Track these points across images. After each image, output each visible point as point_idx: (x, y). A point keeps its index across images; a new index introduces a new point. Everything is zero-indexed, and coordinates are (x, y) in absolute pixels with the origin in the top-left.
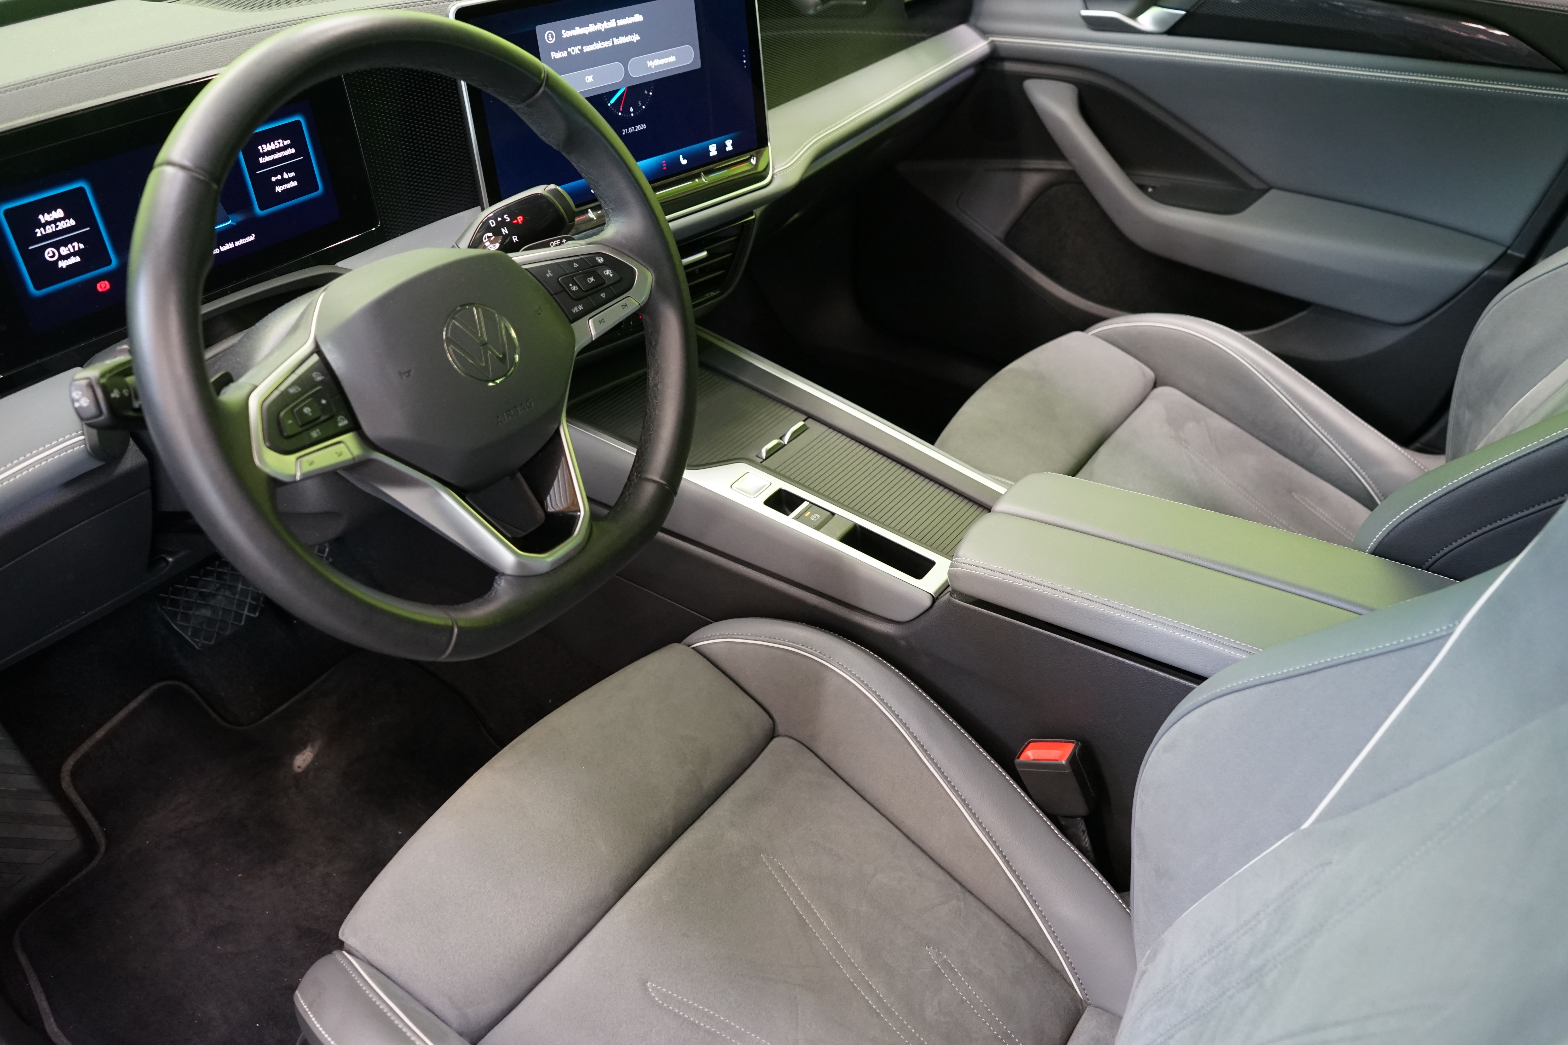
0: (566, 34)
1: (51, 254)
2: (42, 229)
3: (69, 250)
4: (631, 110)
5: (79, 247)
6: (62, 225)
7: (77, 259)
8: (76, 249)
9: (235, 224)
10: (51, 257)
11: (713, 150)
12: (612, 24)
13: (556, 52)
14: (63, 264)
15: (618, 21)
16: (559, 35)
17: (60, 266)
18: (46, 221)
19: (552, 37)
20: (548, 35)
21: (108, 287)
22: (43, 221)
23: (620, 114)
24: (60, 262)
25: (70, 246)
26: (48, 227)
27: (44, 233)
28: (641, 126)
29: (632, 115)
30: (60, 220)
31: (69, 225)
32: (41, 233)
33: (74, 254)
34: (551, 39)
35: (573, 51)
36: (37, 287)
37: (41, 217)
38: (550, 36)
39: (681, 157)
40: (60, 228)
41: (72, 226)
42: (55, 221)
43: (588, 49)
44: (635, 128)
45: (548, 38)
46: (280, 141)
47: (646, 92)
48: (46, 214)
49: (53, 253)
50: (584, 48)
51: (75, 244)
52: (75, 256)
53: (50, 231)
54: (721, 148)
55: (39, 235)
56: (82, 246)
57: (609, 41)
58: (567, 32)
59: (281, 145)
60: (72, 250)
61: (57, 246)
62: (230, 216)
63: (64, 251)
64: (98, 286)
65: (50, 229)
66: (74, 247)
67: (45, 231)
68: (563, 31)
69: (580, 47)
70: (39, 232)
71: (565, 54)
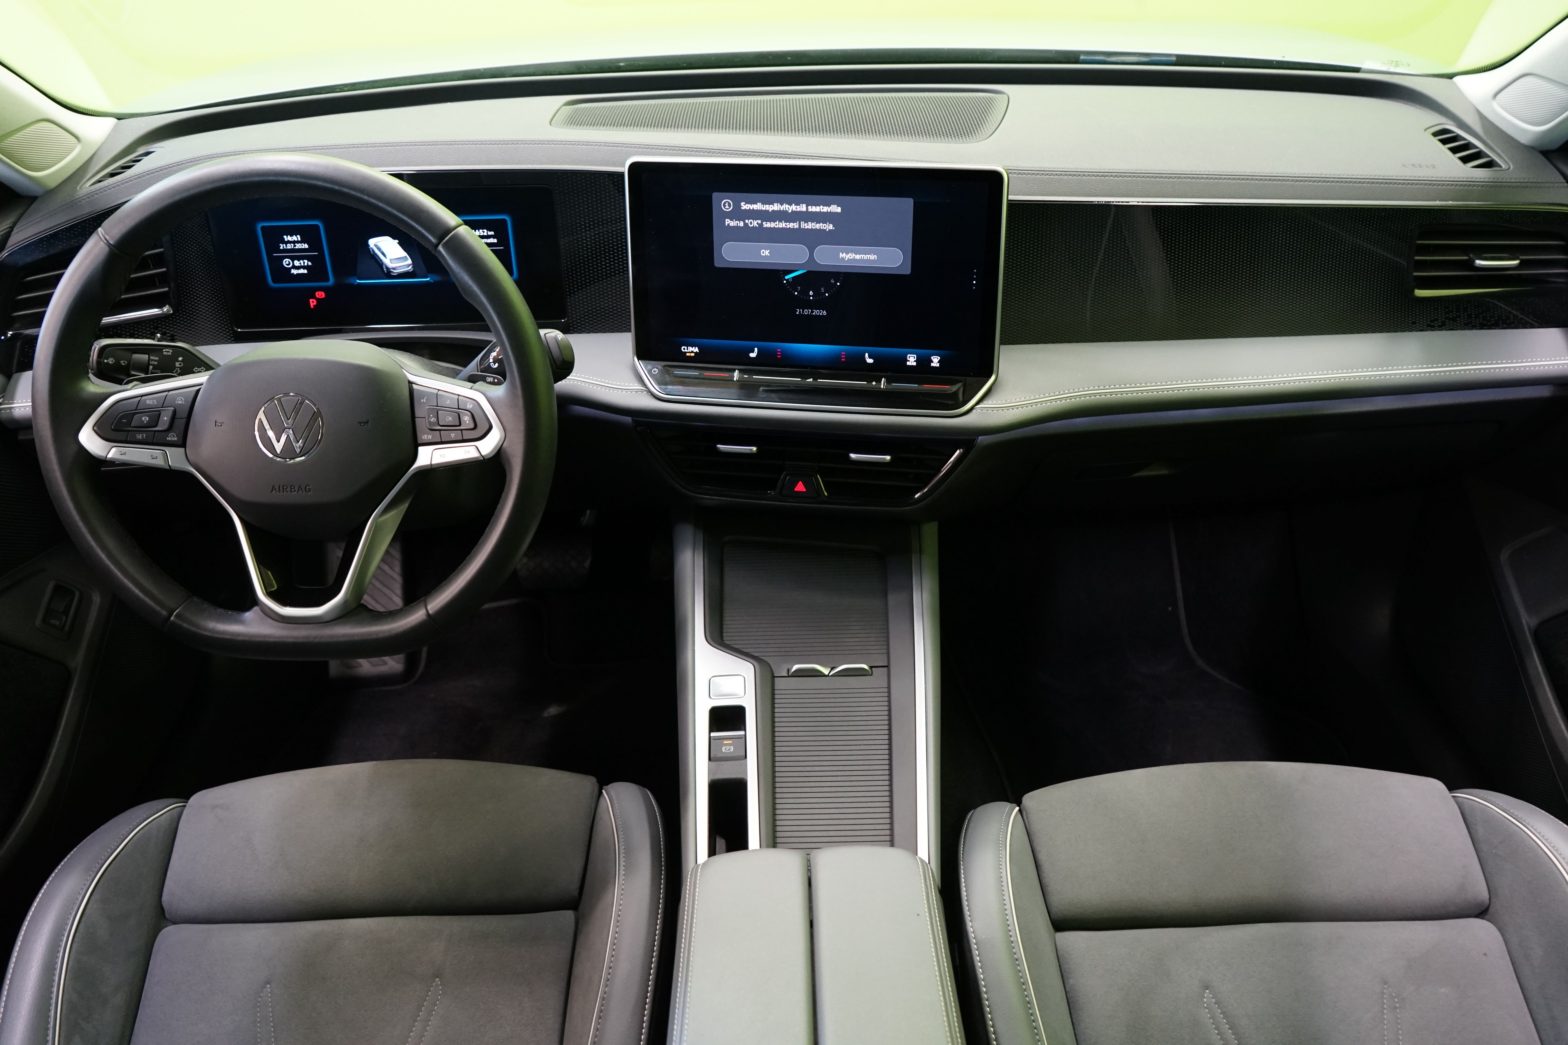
0: (745, 206)
1: (287, 263)
2: (284, 245)
3: (300, 264)
4: (811, 293)
5: (308, 264)
6: (298, 246)
7: (305, 271)
8: (306, 264)
9: (432, 281)
10: (287, 265)
11: (912, 361)
12: (803, 208)
13: (731, 220)
14: (294, 272)
15: (809, 207)
16: (737, 206)
17: (292, 272)
18: (288, 241)
19: (729, 205)
20: (725, 203)
21: (324, 296)
22: (286, 240)
23: (796, 293)
24: (292, 270)
25: (301, 261)
26: (288, 245)
27: (285, 247)
28: (820, 312)
29: (811, 298)
30: (298, 242)
31: (303, 247)
32: (283, 247)
33: (304, 267)
34: (727, 207)
35: (751, 223)
36: (274, 281)
37: (285, 237)
38: (727, 205)
39: (867, 355)
40: (297, 247)
41: (305, 249)
42: (294, 242)
43: (767, 225)
44: (813, 312)
45: (724, 206)
46: (485, 231)
47: (833, 281)
48: (289, 236)
49: (289, 262)
50: (764, 223)
51: (306, 261)
52: (304, 269)
53: (290, 248)
54: (924, 362)
55: (281, 248)
56: (310, 264)
57: (795, 224)
58: (747, 205)
59: (485, 234)
60: (302, 264)
61: (293, 259)
62: (429, 275)
63: (297, 263)
64: (317, 293)
65: (289, 246)
66: (304, 263)
67: (286, 246)
68: (742, 204)
69: (760, 222)
70: (282, 246)
71: (741, 224)
